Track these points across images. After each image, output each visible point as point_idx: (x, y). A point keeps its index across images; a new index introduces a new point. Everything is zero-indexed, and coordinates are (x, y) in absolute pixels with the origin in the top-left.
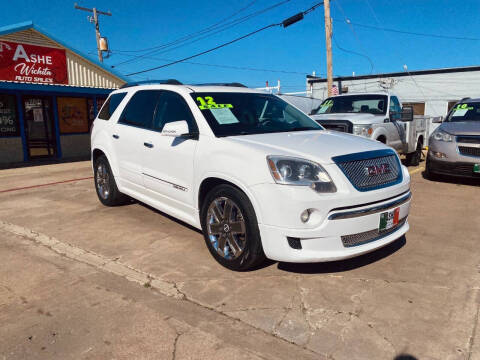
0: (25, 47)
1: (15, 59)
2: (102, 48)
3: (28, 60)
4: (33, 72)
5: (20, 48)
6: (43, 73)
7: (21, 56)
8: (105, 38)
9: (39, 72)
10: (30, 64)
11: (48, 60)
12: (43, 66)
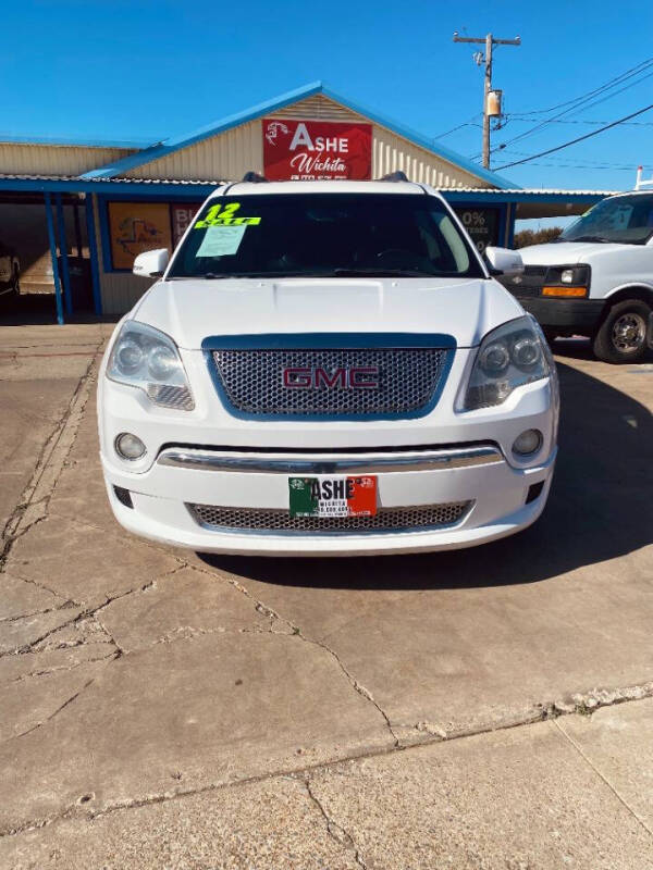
0: (309, 125)
1: (293, 147)
2: (489, 112)
3: (311, 148)
4: (318, 167)
5: (302, 129)
6: (333, 168)
7: (302, 142)
8: (498, 92)
9: (327, 166)
10: (313, 154)
11: (341, 145)
12: (334, 155)
